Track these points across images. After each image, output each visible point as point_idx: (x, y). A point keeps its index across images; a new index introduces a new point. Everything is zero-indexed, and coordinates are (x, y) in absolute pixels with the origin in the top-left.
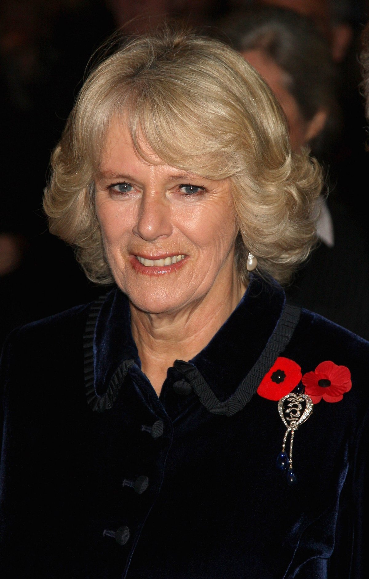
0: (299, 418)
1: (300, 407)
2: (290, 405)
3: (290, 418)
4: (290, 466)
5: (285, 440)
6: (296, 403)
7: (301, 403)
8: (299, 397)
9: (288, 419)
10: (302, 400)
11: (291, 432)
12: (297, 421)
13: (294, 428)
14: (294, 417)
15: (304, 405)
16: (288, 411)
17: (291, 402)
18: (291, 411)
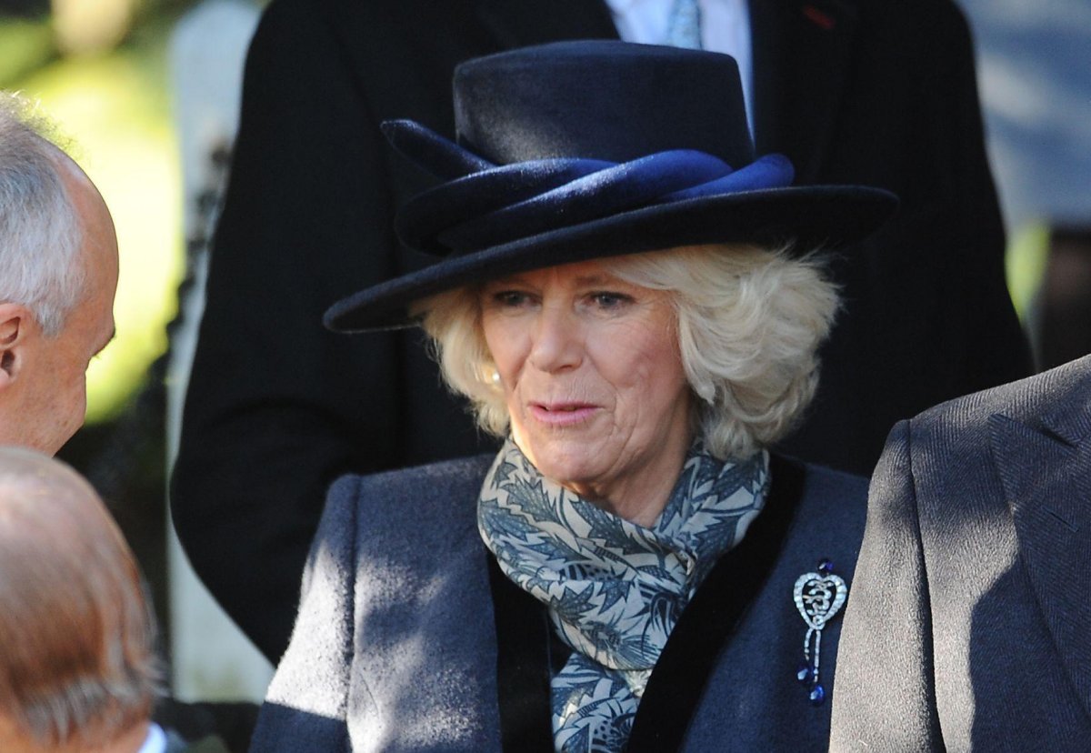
0: (827, 610)
1: (828, 594)
2: (813, 592)
3: (813, 610)
4: (814, 678)
5: (807, 644)
6: (821, 589)
7: (829, 588)
8: (825, 580)
9: (810, 612)
10: (830, 585)
11: (814, 632)
12: (824, 615)
13: (819, 625)
14: (819, 610)
15: (833, 589)
16: (809, 601)
17: (813, 587)
18: (815, 601)
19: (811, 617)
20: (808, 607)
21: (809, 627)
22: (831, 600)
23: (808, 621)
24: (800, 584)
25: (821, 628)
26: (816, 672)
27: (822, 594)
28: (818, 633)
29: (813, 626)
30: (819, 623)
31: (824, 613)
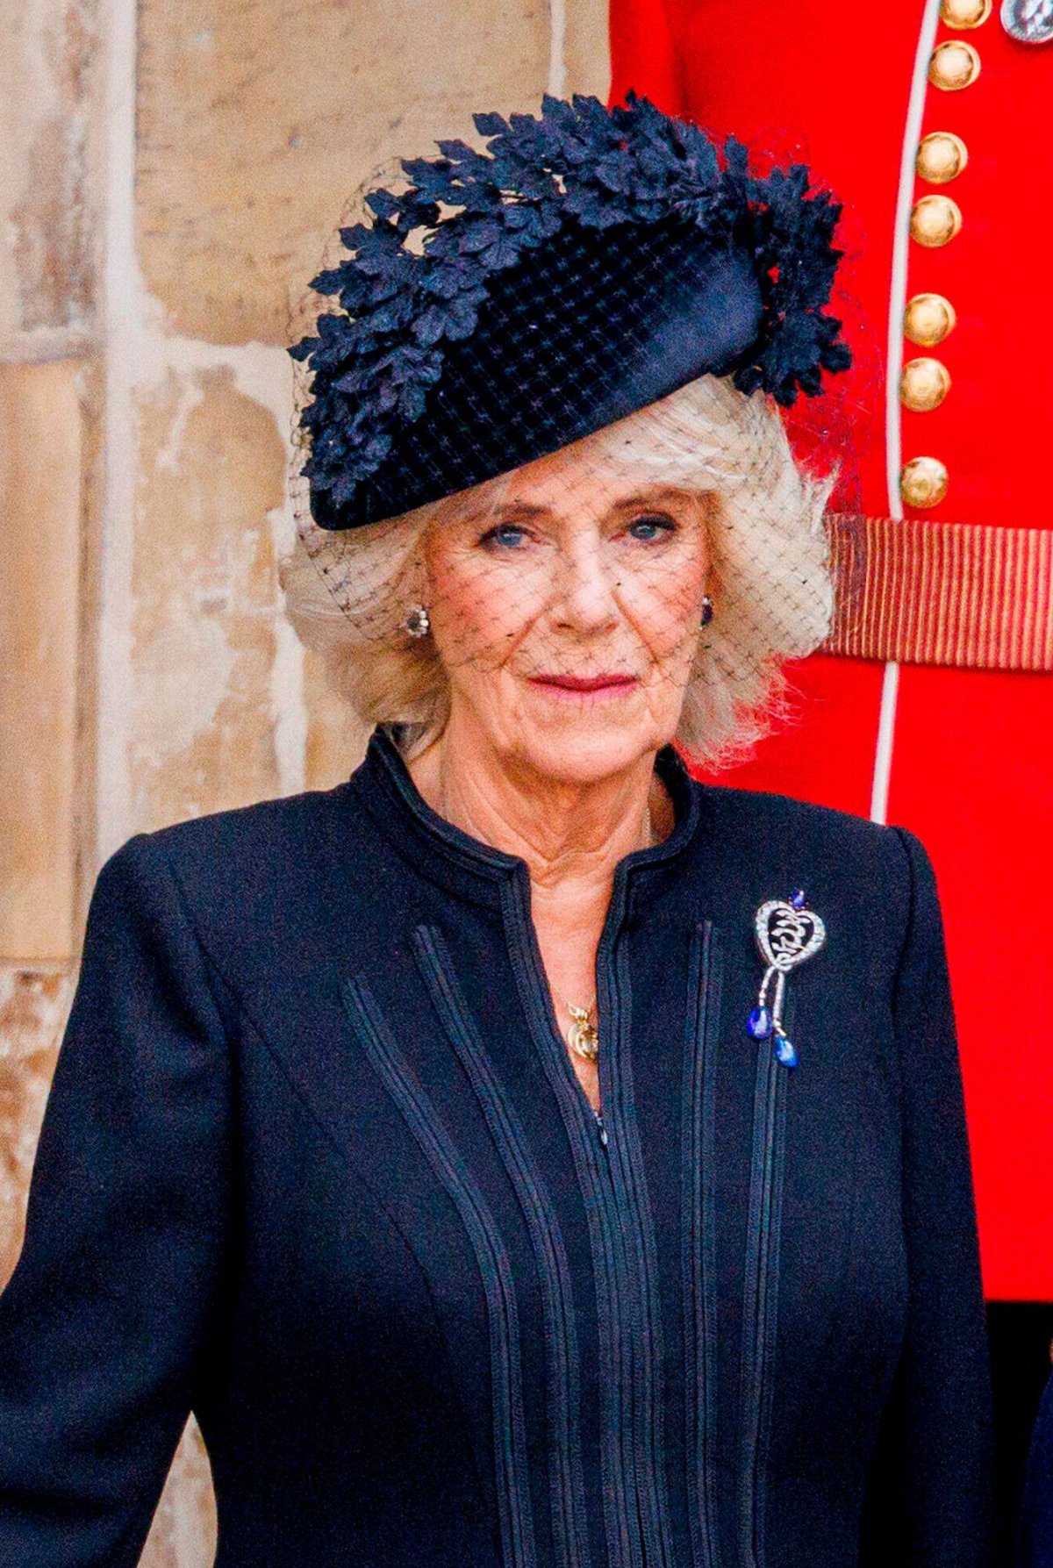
0: (799, 950)
5: (765, 985)
7: (803, 924)
8: (799, 914)
9: (775, 946)
10: (806, 921)
11: (775, 974)
12: (793, 955)
13: (784, 965)
14: (787, 947)
15: (809, 928)
16: (777, 933)
17: (784, 918)
18: (783, 934)
19: (776, 953)
20: (773, 939)
21: (770, 965)
23: (771, 955)
24: (765, 910)
25: (787, 968)
27: (795, 929)
28: (783, 976)
29: (776, 966)
30: (784, 962)
31: (794, 951)
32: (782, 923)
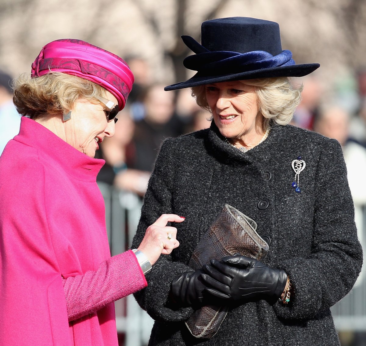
5: (295, 177)
8: (300, 161)
9: (296, 169)
10: (302, 163)
11: (297, 174)
12: (300, 170)
15: (302, 164)
16: (296, 166)
17: (297, 163)
18: (298, 167)
19: (297, 171)
20: (295, 168)
21: (296, 173)
22: (302, 166)
23: (295, 171)
24: (293, 162)
25: (299, 174)
26: (298, 184)
27: (299, 165)
28: (298, 175)
29: (297, 173)
30: (299, 172)
32: (297, 164)
